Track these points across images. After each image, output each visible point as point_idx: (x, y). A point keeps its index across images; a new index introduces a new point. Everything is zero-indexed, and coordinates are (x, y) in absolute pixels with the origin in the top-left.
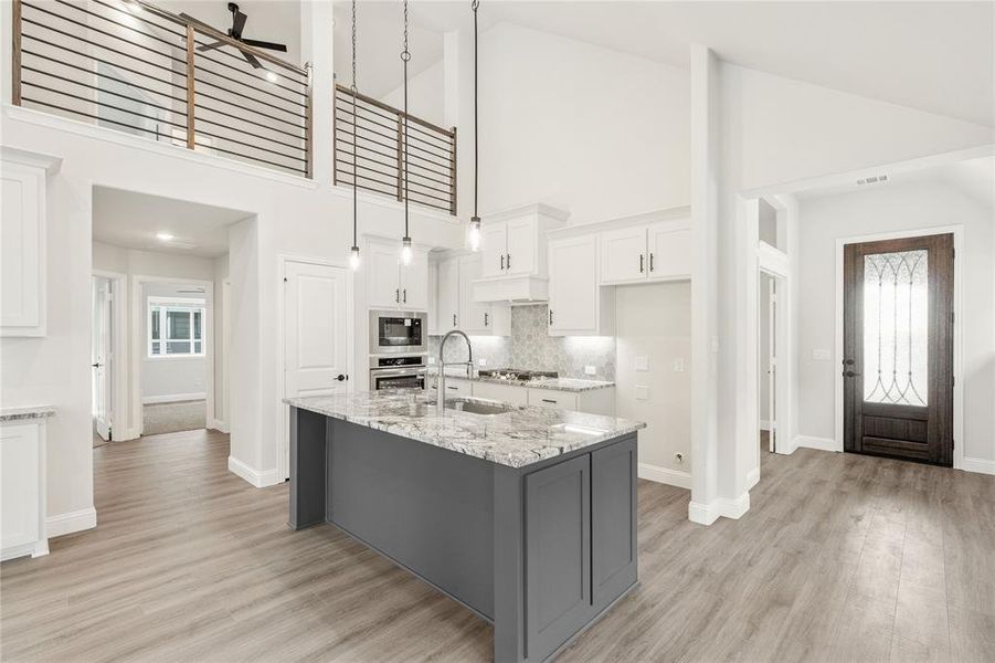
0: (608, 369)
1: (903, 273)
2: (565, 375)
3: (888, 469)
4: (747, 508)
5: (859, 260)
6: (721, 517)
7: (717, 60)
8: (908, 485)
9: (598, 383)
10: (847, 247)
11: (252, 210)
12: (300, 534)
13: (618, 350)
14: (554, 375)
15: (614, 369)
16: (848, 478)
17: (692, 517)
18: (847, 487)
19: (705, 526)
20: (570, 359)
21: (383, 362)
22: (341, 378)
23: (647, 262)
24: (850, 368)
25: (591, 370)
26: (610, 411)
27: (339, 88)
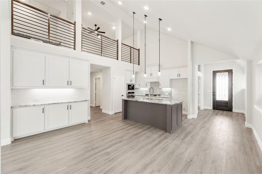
0: (170, 94)
1: (224, 76)
2: (162, 95)
3: (221, 112)
4: (197, 117)
5: (215, 74)
6: (192, 118)
7: (192, 42)
8: (224, 114)
9: (168, 96)
10: (213, 71)
11: (110, 66)
12: (125, 120)
13: (173, 91)
14: (160, 95)
15: (171, 94)
16: (213, 113)
17: (188, 118)
18: (213, 114)
19: (190, 119)
20: (163, 92)
21: (129, 93)
22: (122, 96)
23: (179, 75)
24: (214, 94)
25: (167, 94)
26: (171, 101)
27: (122, 44)
